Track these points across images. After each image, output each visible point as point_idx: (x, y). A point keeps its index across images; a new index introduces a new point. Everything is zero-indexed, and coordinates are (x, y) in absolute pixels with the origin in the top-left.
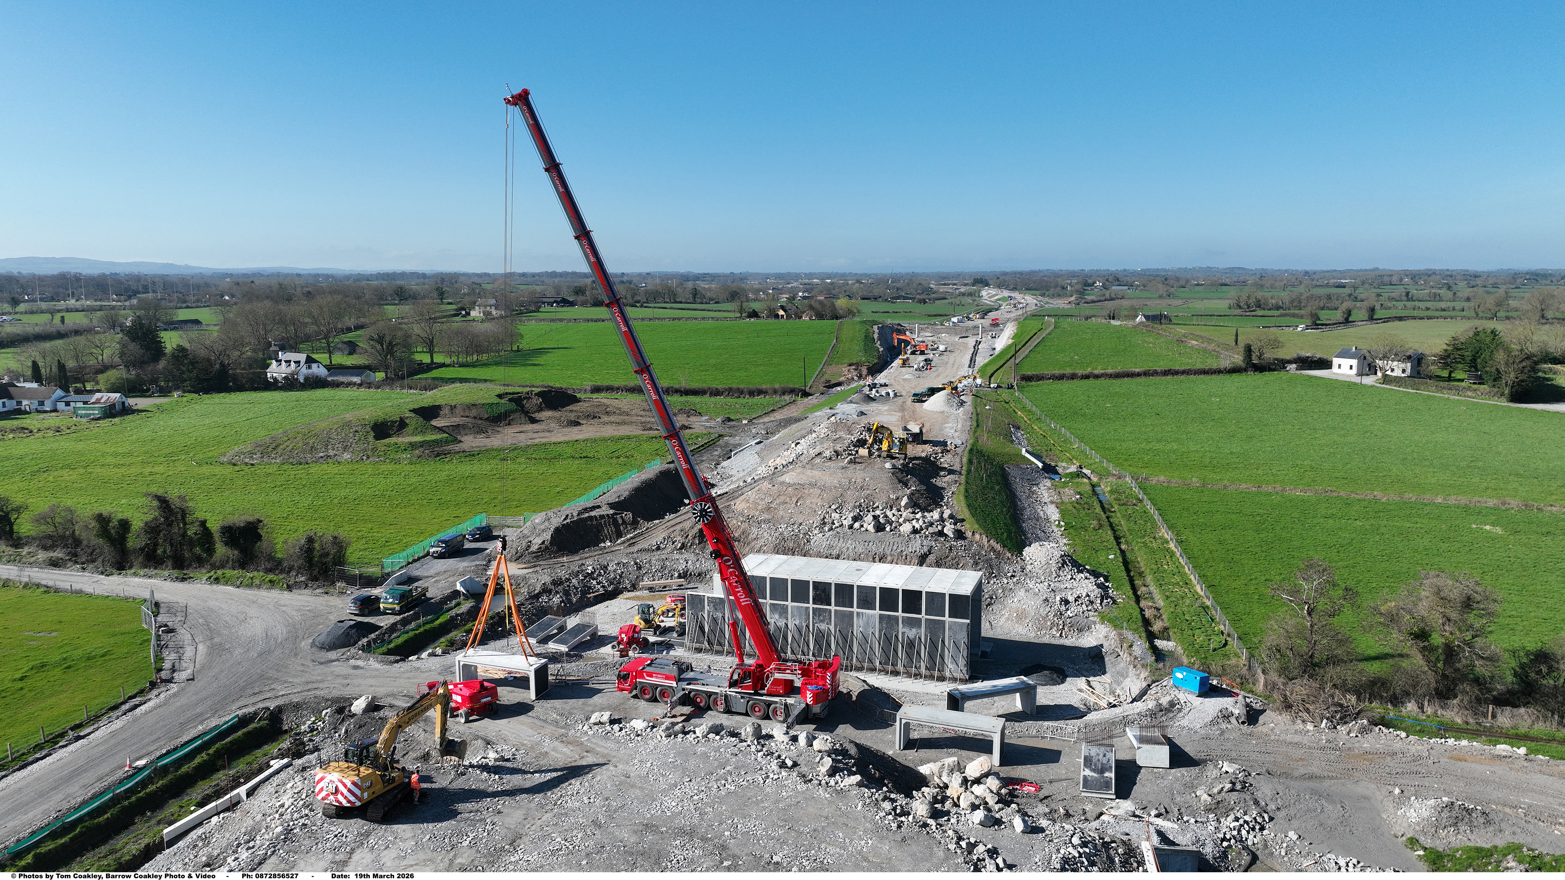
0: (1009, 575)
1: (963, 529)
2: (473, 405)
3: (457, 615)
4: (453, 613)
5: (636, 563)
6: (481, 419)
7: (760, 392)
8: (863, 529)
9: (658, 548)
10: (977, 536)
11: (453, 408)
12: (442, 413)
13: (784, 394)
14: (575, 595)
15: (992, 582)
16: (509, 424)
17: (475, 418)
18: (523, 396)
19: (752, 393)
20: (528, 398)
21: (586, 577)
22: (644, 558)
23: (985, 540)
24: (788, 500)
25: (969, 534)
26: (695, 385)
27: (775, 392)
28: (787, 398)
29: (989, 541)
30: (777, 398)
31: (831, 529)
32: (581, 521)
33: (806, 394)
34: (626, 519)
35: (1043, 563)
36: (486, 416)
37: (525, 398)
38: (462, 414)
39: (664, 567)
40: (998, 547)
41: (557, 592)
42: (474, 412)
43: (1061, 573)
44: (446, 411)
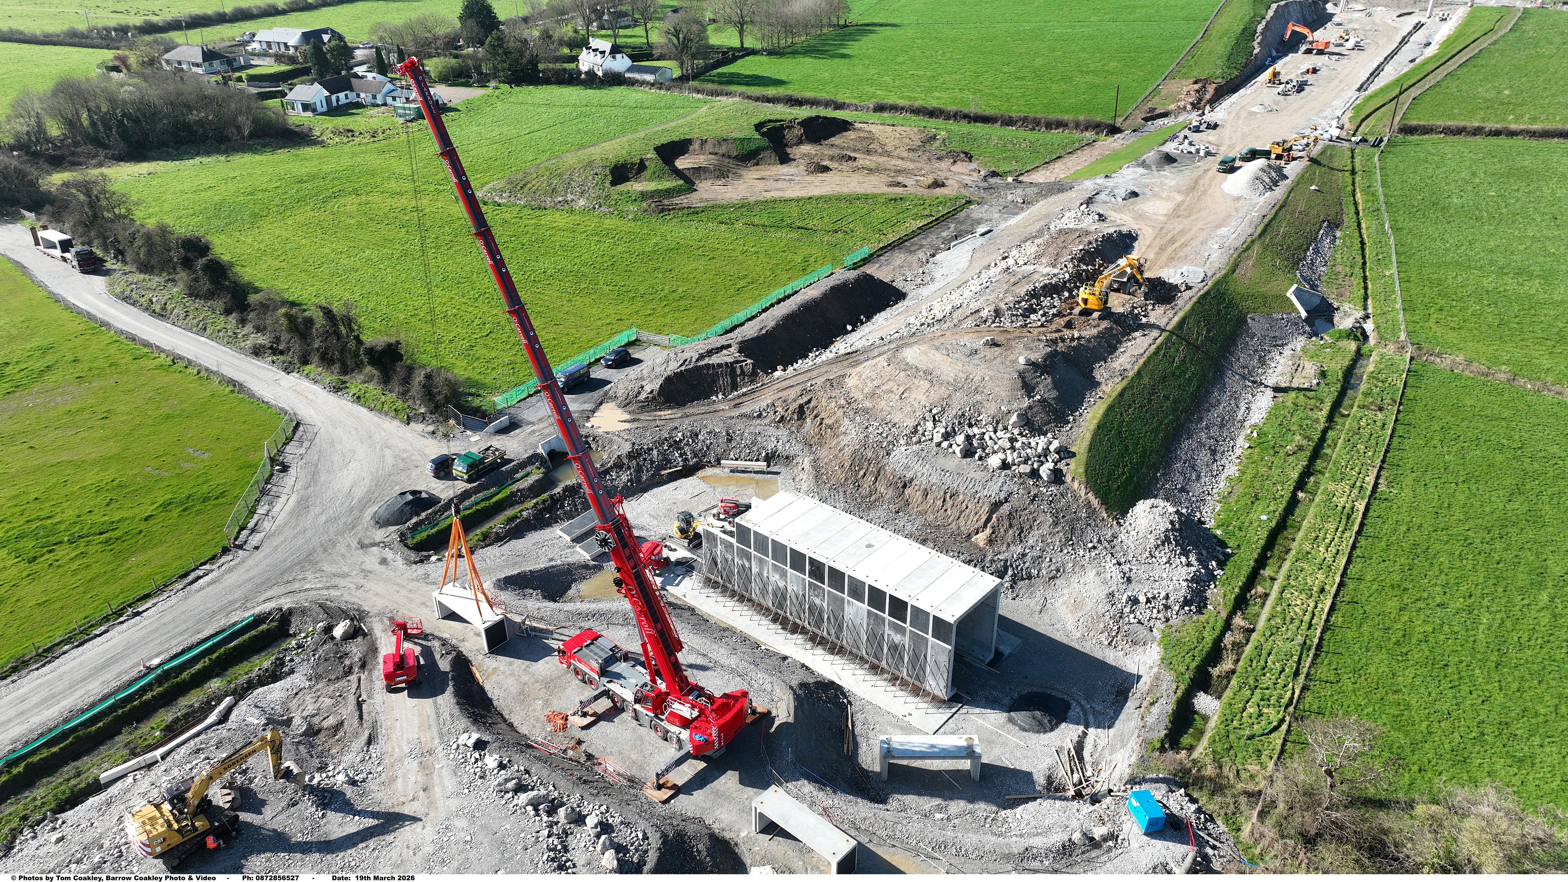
0: (1090, 545)
1: (1065, 469)
2: (725, 140)
3: (518, 491)
4: (514, 488)
5: (728, 434)
6: (729, 157)
7: (1060, 124)
8: (950, 450)
9: (760, 416)
10: (1076, 485)
11: (703, 142)
12: (691, 148)
13: (1086, 129)
14: (648, 471)
15: (1065, 551)
16: (757, 164)
17: (723, 155)
18: (785, 124)
19: (1049, 125)
20: (790, 128)
21: (671, 446)
22: (740, 426)
23: (1083, 492)
24: (894, 389)
25: (1068, 479)
26: (988, 112)
27: (1077, 125)
28: (1089, 135)
29: (1086, 494)
30: (1077, 135)
31: (919, 442)
32: (697, 368)
33: (1114, 130)
34: (745, 369)
35: (1141, 535)
36: (735, 154)
37: (788, 127)
38: (711, 150)
39: (754, 443)
40: (1095, 502)
41: (629, 468)
42: (723, 149)
43: (1157, 553)
44: (696, 146)
